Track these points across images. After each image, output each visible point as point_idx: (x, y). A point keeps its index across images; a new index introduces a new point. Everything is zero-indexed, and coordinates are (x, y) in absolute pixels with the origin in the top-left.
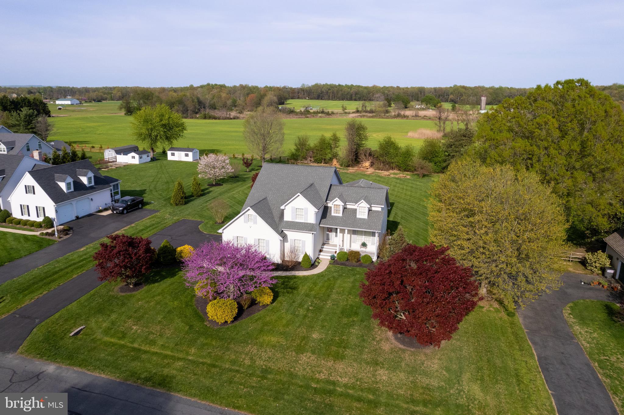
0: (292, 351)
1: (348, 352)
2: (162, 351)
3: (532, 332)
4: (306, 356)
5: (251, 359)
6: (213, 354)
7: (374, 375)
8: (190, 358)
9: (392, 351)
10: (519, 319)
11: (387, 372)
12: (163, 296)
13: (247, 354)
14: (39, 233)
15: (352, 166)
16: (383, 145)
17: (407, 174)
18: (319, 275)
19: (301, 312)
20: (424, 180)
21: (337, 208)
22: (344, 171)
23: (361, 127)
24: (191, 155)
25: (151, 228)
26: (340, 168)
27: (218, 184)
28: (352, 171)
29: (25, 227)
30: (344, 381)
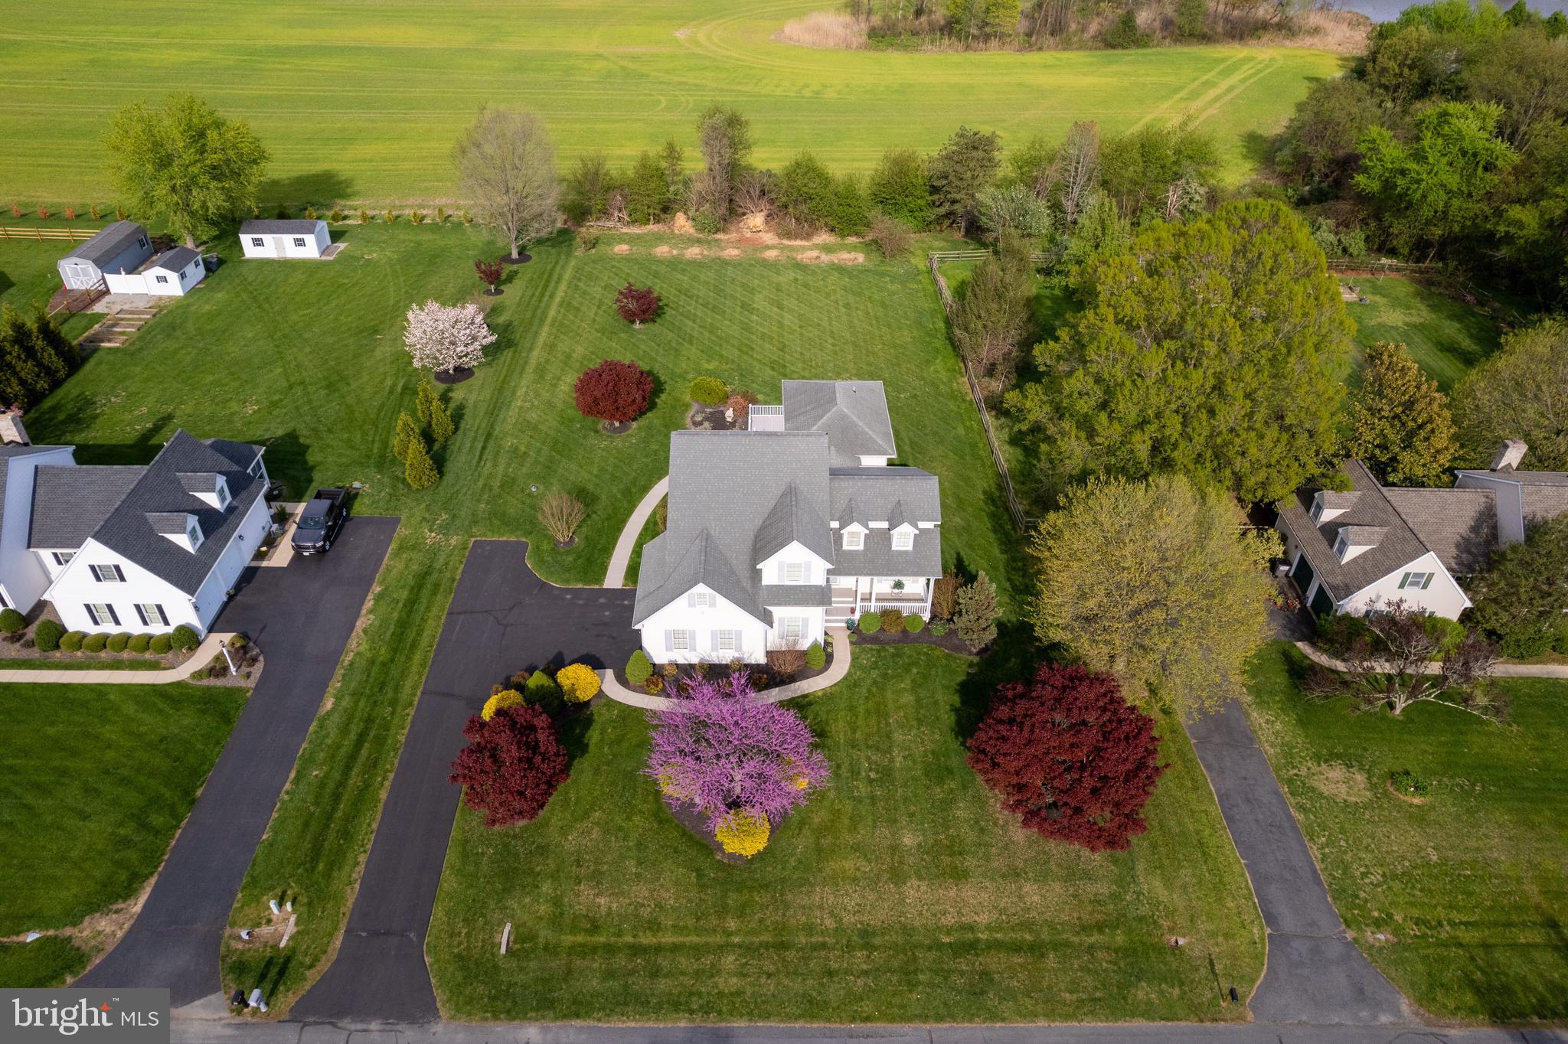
0: (886, 882)
1: (970, 862)
2: (681, 939)
3: (1201, 741)
4: (912, 887)
5: (832, 914)
6: (769, 922)
7: (1020, 897)
8: (736, 940)
10: (1182, 720)
11: (1035, 887)
12: (600, 808)
13: (821, 907)
14: (184, 671)
15: (724, 230)
16: (791, 174)
17: (854, 248)
18: (849, 683)
19: (862, 789)
20: (897, 268)
21: (854, 538)
22: (714, 253)
23: (734, 121)
24: (310, 239)
25: (426, 592)
26: (699, 241)
27: (462, 373)
28: (732, 253)
29: (125, 655)
30: (983, 919)
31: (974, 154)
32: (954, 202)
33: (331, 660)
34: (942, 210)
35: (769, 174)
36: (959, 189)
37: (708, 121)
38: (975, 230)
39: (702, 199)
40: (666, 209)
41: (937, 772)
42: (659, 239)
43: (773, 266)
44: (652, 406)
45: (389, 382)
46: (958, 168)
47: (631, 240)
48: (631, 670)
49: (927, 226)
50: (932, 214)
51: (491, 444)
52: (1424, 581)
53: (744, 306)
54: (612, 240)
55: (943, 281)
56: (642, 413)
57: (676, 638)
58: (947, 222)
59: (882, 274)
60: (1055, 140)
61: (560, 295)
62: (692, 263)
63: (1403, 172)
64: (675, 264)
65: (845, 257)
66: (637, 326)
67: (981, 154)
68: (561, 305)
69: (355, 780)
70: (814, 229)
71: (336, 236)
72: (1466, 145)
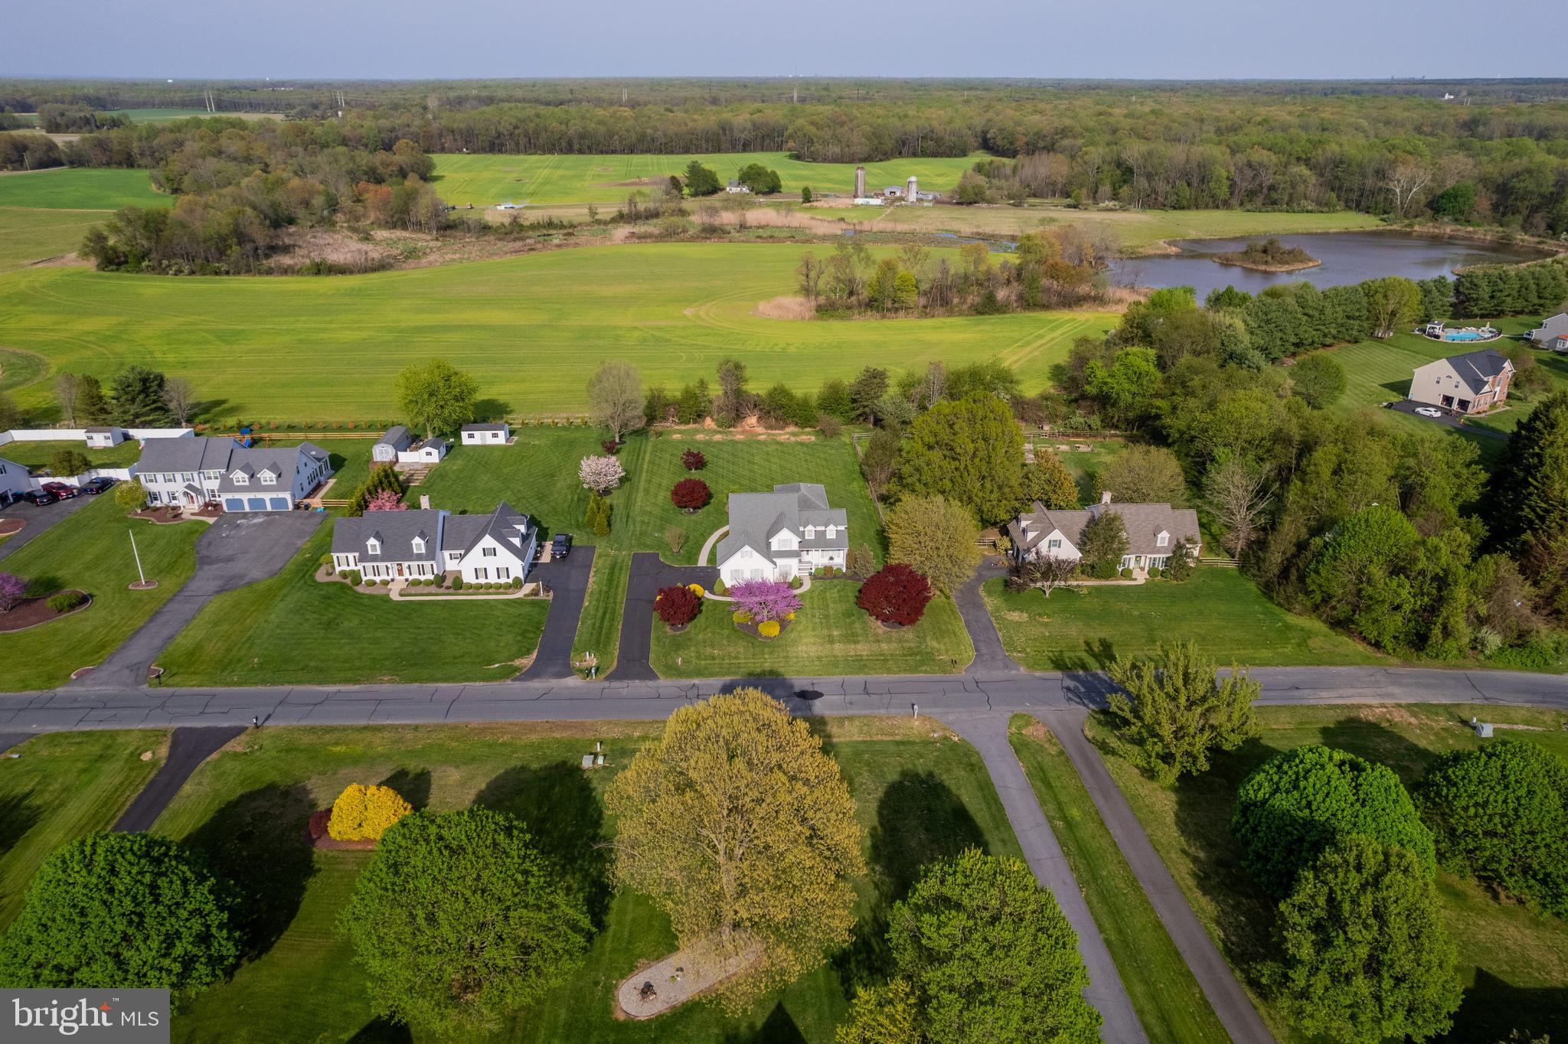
0: (827, 644)
1: (860, 638)
3: (961, 606)
4: (837, 645)
7: (879, 647)
9: (884, 633)
10: (953, 600)
11: (886, 644)
12: (709, 627)
14: (520, 594)
15: (734, 426)
16: (772, 394)
17: (809, 434)
18: (811, 591)
19: (817, 620)
20: (834, 442)
21: (810, 532)
22: (730, 438)
23: (738, 367)
24: (501, 434)
25: (617, 570)
26: (720, 432)
27: (607, 492)
28: (739, 437)
29: (491, 591)
30: (865, 653)
31: (875, 380)
32: (864, 407)
33: (583, 590)
34: (858, 412)
35: (758, 395)
36: (867, 400)
37: (724, 367)
38: (878, 422)
39: (720, 409)
40: (700, 416)
41: (848, 614)
42: (698, 431)
43: (764, 443)
44: (709, 503)
45: (569, 497)
46: (867, 389)
47: (680, 432)
48: (716, 588)
49: (851, 421)
50: (853, 414)
51: (630, 520)
52: (1057, 543)
53: (749, 462)
54: (670, 433)
55: (859, 449)
56: (704, 505)
57: (735, 573)
58: (862, 419)
59: (826, 446)
60: (921, 372)
61: (647, 458)
62: (718, 442)
63: (1106, 383)
64: (707, 443)
65: (804, 437)
66: (693, 471)
67: (878, 380)
68: (649, 462)
69: (606, 623)
70: (787, 424)
71: (512, 433)
72: (1135, 369)
